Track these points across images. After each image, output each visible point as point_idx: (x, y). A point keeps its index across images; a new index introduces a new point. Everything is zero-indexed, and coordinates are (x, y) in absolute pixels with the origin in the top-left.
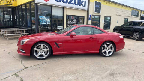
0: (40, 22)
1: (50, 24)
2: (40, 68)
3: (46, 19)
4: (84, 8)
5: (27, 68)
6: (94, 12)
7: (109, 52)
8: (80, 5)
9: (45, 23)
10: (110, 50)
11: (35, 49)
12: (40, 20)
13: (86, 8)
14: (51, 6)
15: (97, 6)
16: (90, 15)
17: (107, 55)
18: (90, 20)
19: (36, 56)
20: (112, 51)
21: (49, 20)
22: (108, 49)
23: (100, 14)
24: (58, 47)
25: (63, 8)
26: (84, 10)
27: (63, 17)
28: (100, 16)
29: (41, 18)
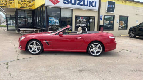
0: (50, 22)
1: (59, 24)
2: (27, 60)
3: (55, 20)
4: (94, 8)
5: (18, 59)
6: (107, 12)
7: (98, 52)
8: (90, 6)
9: (54, 23)
10: (98, 50)
11: (30, 45)
12: (50, 21)
13: (97, 8)
14: (60, 8)
15: (109, 6)
16: (102, 15)
17: (95, 54)
18: (102, 20)
19: (30, 51)
20: (101, 51)
21: (58, 21)
22: (95, 49)
23: (114, 14)
24: (49, 45)
25: (72, 10)
26: (94, 11)
27: (72, 17)
28: (114, 16)
29: (50, 20)
